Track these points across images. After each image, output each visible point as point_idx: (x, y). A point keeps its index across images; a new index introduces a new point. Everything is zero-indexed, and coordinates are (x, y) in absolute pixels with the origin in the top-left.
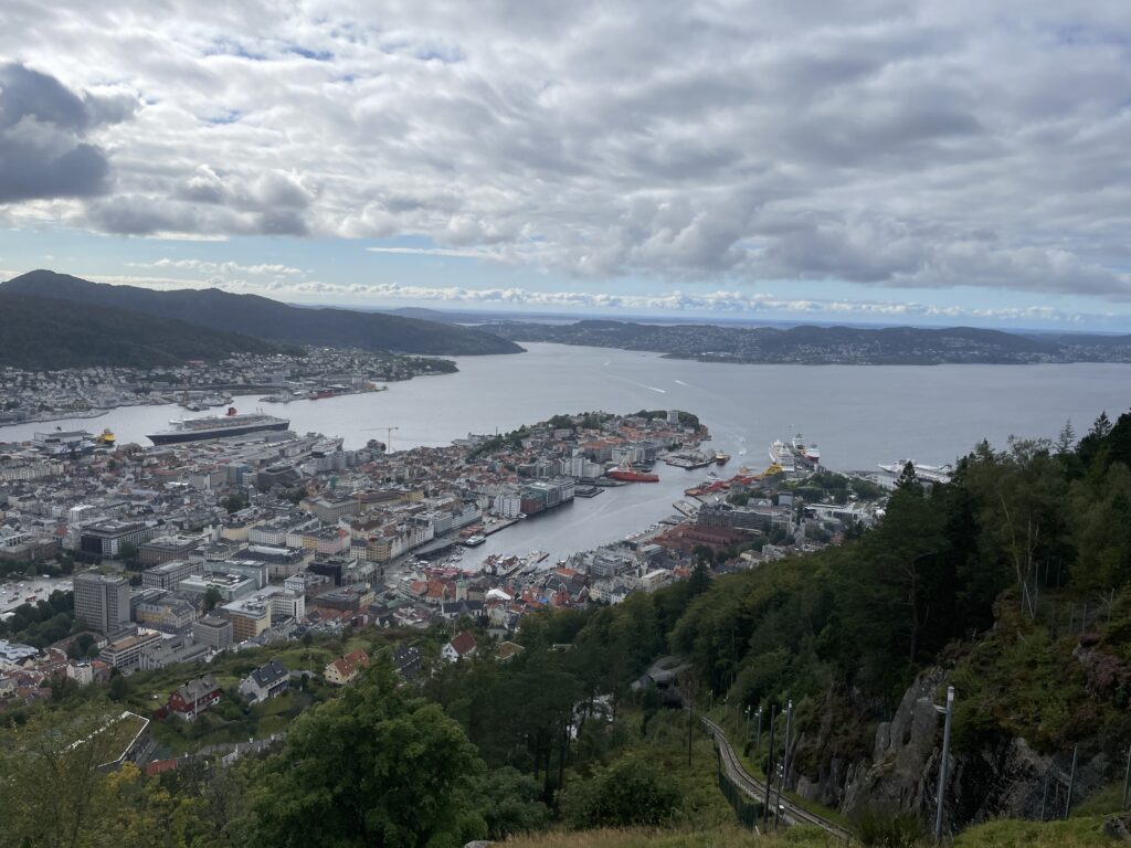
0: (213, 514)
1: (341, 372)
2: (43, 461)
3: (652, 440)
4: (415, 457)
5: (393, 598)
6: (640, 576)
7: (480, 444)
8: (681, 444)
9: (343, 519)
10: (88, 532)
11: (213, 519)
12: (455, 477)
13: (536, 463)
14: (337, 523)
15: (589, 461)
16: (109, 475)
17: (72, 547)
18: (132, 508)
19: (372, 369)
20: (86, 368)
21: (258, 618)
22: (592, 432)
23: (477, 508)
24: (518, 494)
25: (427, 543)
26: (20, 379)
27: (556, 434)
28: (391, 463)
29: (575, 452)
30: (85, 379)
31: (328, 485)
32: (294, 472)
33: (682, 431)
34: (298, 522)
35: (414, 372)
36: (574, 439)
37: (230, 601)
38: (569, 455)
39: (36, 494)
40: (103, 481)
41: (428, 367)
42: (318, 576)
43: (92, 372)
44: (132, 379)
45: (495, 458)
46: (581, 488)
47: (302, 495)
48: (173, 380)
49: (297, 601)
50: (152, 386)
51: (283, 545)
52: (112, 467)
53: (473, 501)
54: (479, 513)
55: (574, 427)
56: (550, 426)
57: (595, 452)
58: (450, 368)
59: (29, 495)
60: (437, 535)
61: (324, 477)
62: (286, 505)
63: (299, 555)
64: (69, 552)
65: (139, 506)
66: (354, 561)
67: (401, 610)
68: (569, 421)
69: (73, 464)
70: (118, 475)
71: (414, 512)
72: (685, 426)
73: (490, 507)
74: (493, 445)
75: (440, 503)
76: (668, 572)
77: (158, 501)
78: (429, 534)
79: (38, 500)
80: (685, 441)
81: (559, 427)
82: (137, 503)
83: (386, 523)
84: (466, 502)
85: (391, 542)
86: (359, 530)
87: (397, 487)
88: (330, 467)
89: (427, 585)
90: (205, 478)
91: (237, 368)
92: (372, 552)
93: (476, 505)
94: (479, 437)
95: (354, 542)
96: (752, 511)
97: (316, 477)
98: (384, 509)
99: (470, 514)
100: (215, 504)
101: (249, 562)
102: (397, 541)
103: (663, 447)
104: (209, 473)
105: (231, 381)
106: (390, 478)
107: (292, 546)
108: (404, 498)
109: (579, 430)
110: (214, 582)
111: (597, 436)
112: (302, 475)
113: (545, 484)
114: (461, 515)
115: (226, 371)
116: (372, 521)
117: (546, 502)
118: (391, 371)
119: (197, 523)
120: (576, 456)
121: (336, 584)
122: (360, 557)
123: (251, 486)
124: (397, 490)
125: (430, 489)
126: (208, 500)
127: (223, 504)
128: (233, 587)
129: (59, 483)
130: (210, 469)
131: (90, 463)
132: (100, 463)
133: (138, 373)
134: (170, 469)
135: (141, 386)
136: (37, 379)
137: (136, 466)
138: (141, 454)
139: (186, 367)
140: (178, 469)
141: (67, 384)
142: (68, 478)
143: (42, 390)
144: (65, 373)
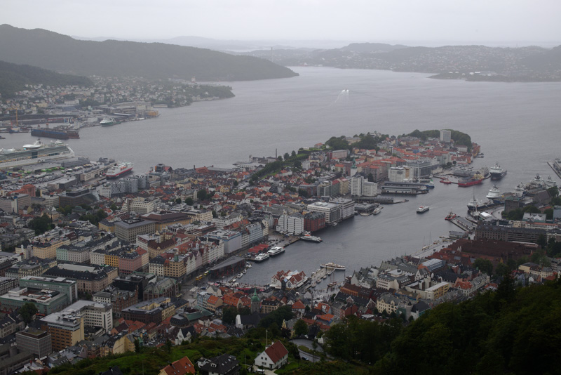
0: (23, 235)
4: (201, 180)
5: (192, 311)
6: (424, 289)
7: (261, 166)
8: (455, 163)
9: (140, 239)
11: (22, 239)
13: (316, 183)
14: (135, 242)
15: (367, 180)
19: (155, 97)
21: (73, 329)
22: (368, 152)
23: (263, 226)
24: (301, 213)
25: (219, 261)
27: (333, 156)
28: (179, 186)
29: (353, 172)
31: (125, 207)
32: (93, 198)
33: (455, 150)
34: (100, 241)
35: (194, 98)
36: (351, 160)
37: (46, 315)
38: (348, 174)
41: (207, 93)
42: (123, 292)
45: (276, 179)
46: (360, 206)
47: (99, 218)
49: (106, 313)
51: (88, 264)
53: (260, 221)
54: (266, 232)
55: (351, 148)
56: (327, 147)
57: (373, 172)
58: (226, 94)
60: (227, 254)
61: (119, 200)
62: (88, 227)
63: (104, 272)
66: (154, 277)
67: (201, 322)
68: (347, 143)
71: (205, 231)
72: (458, 144)
73: (274, 226)
74: (275, 166)
75: (228, 223)
76: (450, 285)
78: (219, 252)
80: (458, 159)
81: (336, 148)
83: (180, 242)
84: (253, 222)
85: (185, 260)
86: (156, 248)
87: (187, 208)
88: (123, 190)
89: (223, 299)
90: (12, 203)
91: (30, 99)
92: (170, 268)
93: (262, 224)
94: (259, 159)
95: (152, 260)
96: (528, 226)
97: (112, 200)
98: (177, 229)
99: (257, 232)
100: (22, 225)
101: (60, 279)
102: (191, 258)
103: (438, 165)
104: (16, 197)
105: (28, 111)
106: (180, 199)
107: (95, 263)
108: (194, 219)
109: (357, 151)
110: (30, 297)
111: (373, 156)
112: (98, 198)
113: (326, 203)
114: (249, 234)
115: (21, 103)
116: (167, 240)
117: (328, 220)
118: (171, 98)
119: (9, 244)
120: (355, 176)
121: (139, 298)
122: (158, 274)
123: (54, 209)
124: (187, 211)
125: (218, 210)
126: (16, 223)
127: (31, 226)
128: (48, 302)
130: (16, 194)
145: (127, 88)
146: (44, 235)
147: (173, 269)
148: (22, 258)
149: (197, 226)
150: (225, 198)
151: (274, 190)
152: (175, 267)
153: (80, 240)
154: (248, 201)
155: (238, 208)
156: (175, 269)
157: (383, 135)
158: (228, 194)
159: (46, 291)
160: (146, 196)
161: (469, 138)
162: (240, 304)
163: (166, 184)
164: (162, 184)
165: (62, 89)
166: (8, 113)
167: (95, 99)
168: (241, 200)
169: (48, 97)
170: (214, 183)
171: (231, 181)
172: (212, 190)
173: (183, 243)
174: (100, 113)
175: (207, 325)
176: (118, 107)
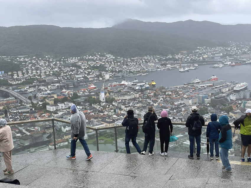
2: (132, 92)
16: (154, 98)
26: (122, 61)
30: (144, 61)
32: (227, 100)
39: (130, 105)
43: (145, 57)
44: (160, 60)
48: (175, 60)
50: (167, 63)
52: (155, 95)
59: (128, 105)
61: (240, 102)
69: (141, 94)
70: (157, 99)
79: (131, 107)
88: (242, 97)
90: (190, 101)
91: (200, 53)
97: (236, 102)
104: (191, 98)
105: (198, 59)
112: (230, 100)
115: (195, 55)
123: (208, 104)
129: (138, 101)
130: (191, 97)
131: (147, 93)
132: (151, 93)
133: (162, 58)
134: (176, 96)
135: (163, 63)
136: (128, 61)
137: (163, 95)
138: (165, 90)
139: (180, 54)
140: (179, 96)
141: (137, 63)
142: (140, 99)
143: (129, 65)
144: (137, 59)
159: (203, 142)
165: (215, 48)
166: (189, 60)
167: (230, 53)
169: (208, 53)
174: (233, 59)
176: (241, 57)
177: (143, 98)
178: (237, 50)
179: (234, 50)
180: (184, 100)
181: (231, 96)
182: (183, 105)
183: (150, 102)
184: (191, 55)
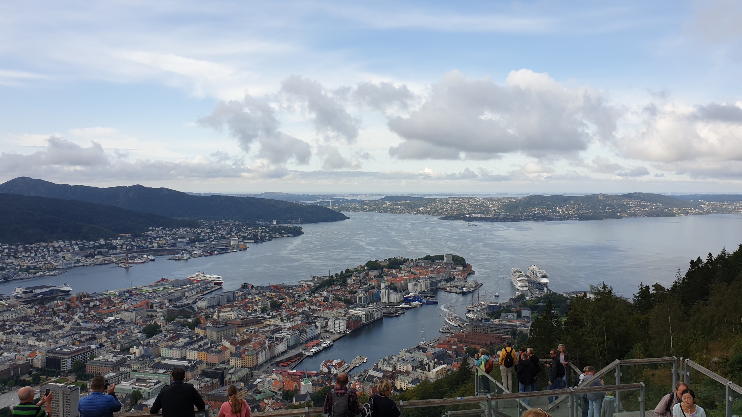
0: (137, 338)
1: (224, 237)
2: (21, 306)
3: (434, 275)
4: (274, 294)
5: (260, 392)
6: (429, 371)
7: (318, 283)
8: (454, 278)
9: (225, 339)
10: (51, 355)
11: (137, 342)
12: (301, 307)
13: (357, 294)
14: (221, 341)
15: (392, 291)
16: (66, 314)
17: (39, 366)
18: (82, 336)
19: (245, 235)
20: (52, 242)
22: (394, 271)
23: (317, 327)
24: (345, 316)
25: (283, 353)
26: (6, 251)
27: (370, 274)
28: (257, 299)
29: (383, 285)
30: (51, 249)
31: (215, 316)
32: (192, 308)
33: (455, 268)
34: (194, 342)
35: (274, 235)
36: (382, 276)
37: (148, 399)
38: (379, 287)
39: (15, 329)
40: (62, 319)
41: (283, 232)
42: (208, 379)
43: (56, 245)
44: (83, 248)
45: (328, 292)
46: (388, 310)
47: (197, 323)
48: (110, 247)
50: (96, 252)
51: (184, 359)
52: (68, 308)
53: (314, 323)
54: (318, 331)
55: (381, 268)
56: (366, 268)
57: (397, 285)
58: (297, 232)
59: (10, 330)
60: (290, 348)
61: (212, 310)
62: (187, 331)
63: (195, 365)
64: (38, 369)
65: (87, 335)
66: (233, 368)
67: (266, 401)
68: (380, 265)
69: (41, 307)
70: (73, 314)
71: (273, 332)
72: (457, 265)
73: (325, 327)
74: (327, 283)
75: (290, 325)
76: (449, 367)
77: (100, 330)
78: (283, 347)
80: (457, 275)
81: (372, 269)
82: (85, 333)
83: (254, 341)
84: (309, 324)
85: (257, 354)
86: (236, 346)
87: (261, 315)
88: (215, 302)
89: (283, 383)
90: (132, 314)
91: (153, 237)
92: (245, 361)
93: (316, 325)
94: (317, 278)
95: (232, 355)
96: (504, 322)
97: (207, 310)
98: (253, 331)
99: (311, 332)
100: (138, 331)
101: (162, 371)
102: (262, 352)
103: (442, 280)
104: (134, 310)
105: (149, 246)
106: (256, 309)
107: (190, 359)
108: (267, 323)
109: (385, 270)
110: (137, 386)
111: (397, 274)
112: (196, 310)
113: (363, 309)
114: (306, 333)
115: (146, 240)
116: (245, 340)
117: (364, 321)
118: (257, 235)
119: (126, 345)
120: (383, 289)
121: (220, 384)
122: (237, 365)
123: (162, 318)
124: (262, 317)
125: (284, 316)
126: (133, 329)
127: (144, 331)
128: (151, 389)
129: (32, 321)
130: (135, 308)
131: (53, 306)
132: (60, 306)
133: (87, 244)
134: (108, 308)
135: (89, 252)
136: (18, 251)
137: (85, 307)
138: (89, 299)
139: (120, 238)
140: (113, 308)
141: (38, 253)
142: (38, 317)
143: (21, 258)
144: (38, 246)
145: (225, 229)
146: (153, 338)
147: (247, 361)
148: (135, 356)
149: (268, 328)
150: (291, 307)
151: (326, 299)
152: (250, 359)
153: (180, 341)
154: (307, 309)
155: (300, 313)
156: (249, 361)
157: (404, 259)
158: (293, 304)
159: (150, 381)
160: (232, 307)
161: (464, 260)
162: (296, 386)
163: (249, 297)
164: (245, 298)
165: (177, 230)
166: (136, 248)
167: (201, 237)
168: (302, 308)
169: (166, 236)
170: (283, 295)
171: (295, 294)
172: (281, 301)
173: (257, 341)
174: (204, 247)
175: (270, 403)
176: (218, 243)
177: (43, 315)
178: (211, 233)
179: (207, 233)
180: (122, 313)
181: (199, 302)
182: (119, 323)
183: (58, 321)
184: (138, 239)
